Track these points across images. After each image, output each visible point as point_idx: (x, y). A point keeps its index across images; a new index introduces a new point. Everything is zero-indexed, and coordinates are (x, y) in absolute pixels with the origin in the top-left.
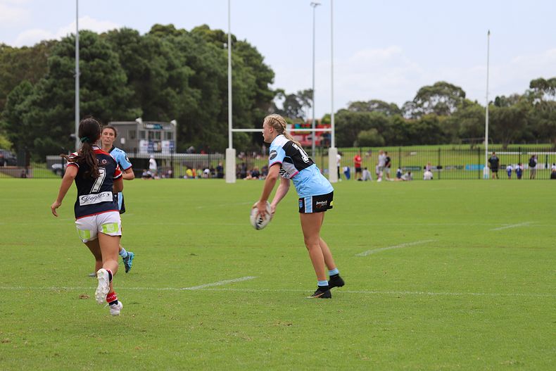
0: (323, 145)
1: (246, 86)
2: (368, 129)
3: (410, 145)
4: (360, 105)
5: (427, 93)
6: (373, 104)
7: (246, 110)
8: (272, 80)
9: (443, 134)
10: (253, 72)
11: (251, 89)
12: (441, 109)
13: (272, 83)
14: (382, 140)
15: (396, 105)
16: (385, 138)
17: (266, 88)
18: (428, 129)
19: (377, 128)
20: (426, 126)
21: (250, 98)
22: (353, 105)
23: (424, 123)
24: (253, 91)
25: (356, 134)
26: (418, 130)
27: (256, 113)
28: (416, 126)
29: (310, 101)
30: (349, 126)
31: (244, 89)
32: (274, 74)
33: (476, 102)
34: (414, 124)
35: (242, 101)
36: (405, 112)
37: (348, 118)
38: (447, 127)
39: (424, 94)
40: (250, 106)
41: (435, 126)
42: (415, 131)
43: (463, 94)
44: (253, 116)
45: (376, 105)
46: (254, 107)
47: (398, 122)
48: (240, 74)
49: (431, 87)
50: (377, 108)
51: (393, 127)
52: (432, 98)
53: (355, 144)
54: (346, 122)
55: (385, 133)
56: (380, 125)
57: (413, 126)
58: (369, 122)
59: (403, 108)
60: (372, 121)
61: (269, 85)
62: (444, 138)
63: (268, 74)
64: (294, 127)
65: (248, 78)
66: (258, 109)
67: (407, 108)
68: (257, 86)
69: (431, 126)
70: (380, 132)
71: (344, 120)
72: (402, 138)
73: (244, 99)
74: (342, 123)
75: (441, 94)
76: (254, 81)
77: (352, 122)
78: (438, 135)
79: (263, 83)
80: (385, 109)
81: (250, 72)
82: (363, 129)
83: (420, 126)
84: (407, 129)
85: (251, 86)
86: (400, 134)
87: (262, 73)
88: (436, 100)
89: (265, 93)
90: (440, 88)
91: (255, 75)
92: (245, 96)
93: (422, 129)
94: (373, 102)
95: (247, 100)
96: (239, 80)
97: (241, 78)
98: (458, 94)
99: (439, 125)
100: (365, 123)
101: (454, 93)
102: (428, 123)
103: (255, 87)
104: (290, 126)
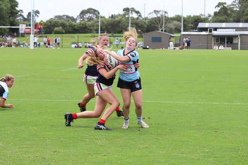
0: (39, 33)
1: (6, 8)
2: (58, 27)
3: (75, 33)
4: (59, 17)
5: (85, 12)
6: (64, 17)
7: (7, 18)
8: (18, 6)
9: (88, 29)
10: (9, 2)
11: (9, 9)
12: (90, 19)
13: (17, 7)
14: (64, 31)
16: (65, 30)
17: (15, 9)
18: (83, 27)
19: (62, 26)
20: (81, 26)
21: (8, 13)
23: (81, 25)
24: (9, 10)
25: (53, 28)
26: (78, 27)
27: (11, 19)
28: (78, 25)
30: (51, 25)
31: (5, 9)
32: (18, 3)
33: (104, 16)
34: (77, 25)
35: (4, 14)
36: (77, 20)
37: (50, 22)
38: (90, 27)
39: (83, 13)
40: (8, 17)
41: (85, 26)
42: (77, 28)
43: (99, 13)
44: (9, 20)
46: (10, 17)
47: (70, 24)
48: (4, 3)
49: (86, 10)
50: (66, 18)
51: (68, 26)
52: (86, 15)
53: (53, 32)
54: (49, 24)
55: (65, 29)
56: (63, 25)
57: (77, 26)
58: (59, 24)
59: (76, 18)
60: (60, 23)
61: (16, 8)
62: (89, 31)
63: (16, 4)
64: (27, 26)
65: (7, 5)
66: (11, 18)
67: (78, 18)
68: (11, 8)
69: (84, 26)
70: (63, 28)
71: (49, 23)
72: (72, 30)
73: (5, 14)
74: (48, 24)
75: (90, 13)
76: (10, 6)
77: (52, 24)
78: (87, 30)
79: (14, 7)
80: (69, 19)
81: (8, 2)
82: (56, 26)
83: (79, 26)
84: (74, 27)
85: (8, 8)
86: (71, 29)
87: (13, 3)
88: (88, 15)
89: (15, 11)
90: (90, 11)
91: (10, 4)
92: (6, 12)
93: (80, 27)
95: (7, 14)
96: (3, 5)
97: (4, 4)
98: (97, 13)
99: (87, 25)
100: (57, 24)
101: (95, 13)
102: (83, 25)
103: (10, 8)
104: (25, 25)
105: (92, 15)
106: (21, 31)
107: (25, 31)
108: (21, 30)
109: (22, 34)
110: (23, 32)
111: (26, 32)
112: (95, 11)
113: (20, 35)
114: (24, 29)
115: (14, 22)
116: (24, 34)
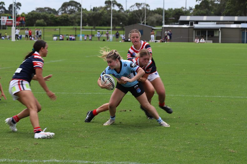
0: (21, 25)
2: (40, 19)
4: (40, 9)
9: (70, 22)
12: (72, 12)
14: (46, 24)
16: (47, 23)
18: (65, 20)
19: (43, 18)
20: (63, 18)
22: (37, 9)
23: (63, 17)
25: (35, 21)
26: (60, 20)
28: (59, 18)
30: (32, 18)
33: (86, 9)
36: (59, 12)
39: (65, 5)
41: (67, 18)
42: (59, 20)
43: (80, 6)
47: (52, 16)
49: (68, 3)
50: (47, 10)
51: (50, 18)
52: (68, 7)
53: (35, 25)
54: (31, 16)
55: (47, 21)
56: (45, 18)
57: (58, 18)
58: (41, 16)
60: (42, 16)
62: (70, 23)
69: (66, 19)
70: (45, 21)
72: (54, 23)
74: (30, 16)
75: (72, 6)
77: (34, 16)
78: (68, 22)
80: (51, 11)
82: (38, 19)
83: (61, 18)
84: (55, 19)
86: (53, 21)
88: (70, 8)
90: (70, 4)
93: (62, 20)
98: (79, 6)
99: (69, 18)
100: (39, 17)
102: (65, 17)
104: (7, 17)
105: (74, 7)
107: (6, 23)
108: (3, 22)
109: (3, 26)
110: (4, 24)
111: (8, 24)
112: (79, 4)
113: (2, 27)
114: (5, 21)
116: (5, 26)
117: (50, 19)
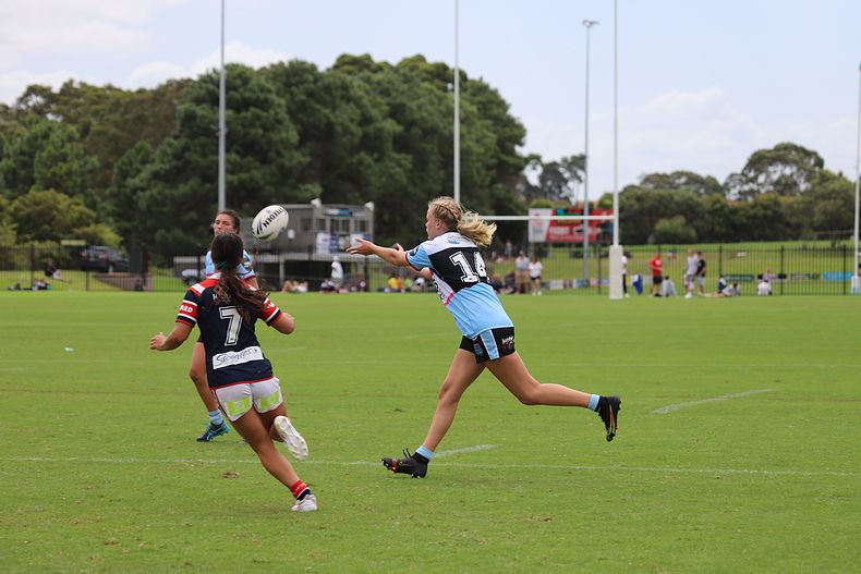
0: (601, 241)
1: (482, 150)
2: (670, 216)
3: (737, 241)
4: (658, 179)
5: (764, 161)
6: (679, 178)
7: (482, 187)
8: (523, 140)
9: (788, 224)
10: (492, 128)
11: (489, 154)
12: (785, 186)
13: (521, 145)
14: (693, 233)
15: (714, 179)
16: (697, 230)
17: (512, 153)
18: (765, 217)
19: (684, 214)
20: (760, 212)
21: (488, 168)
22: (648, 179)
23: (759, 207)
24: (492, 157)
25: (653, 223)
26: (748, 218)
27: (497, 192)
28: (746, 211)
29: (580, 173)
30: (641, 212)
31: (478, 154)
32: (525, 131)
33: (841, 174)
34: (744, 209)
35: (475, 173)
36: (729, 190)
37: (639, 199)
38: (794, 214)
39: (759, 161)
40: (487, 182)
41: (775, 212)
42: (744, 220)
43: (820, 163)
44: (492, 196)
45: (683, 180)
46: (493, 182)
47: (718, 206)
48: (473, 130)
49: (769, 151)
50: (686, 184)
51: (710, 213)
52: (771, 169)
53: (651, 239)
54: (636, 206)
55: (698, 223)
56: (690, 211)
57: (742, 212)
58: (673, 206)
59: (726, 184)
60: (677, 204)
61: (518, 149)
62: (789, 231)
63: (516, 132)
64: (555, 213)
65: (485, 136)
66: (500, 186)
67: (731, 184)
68: (498, 149)
69: (769, 213)
70: (689, 221)
71: (633, 202)
72: (723, 230)
73: (478, 172)
74: (632, 206)
75: (785, 162)
76: (494, 142)
77: (646, 205)
78: (780, 226)
79: (508, 144)
80: (698, 185)
81: (487, 128)
82: (663, 216)
83: (752, 212)
84: (731, 217)
85: (489, 149)
86: (720, 225)
87: (507, 130)
88: (777, 171)
89: (511, 160)
90: (783, 153)
91: (495, 132)
92: (480, 164)
93: (755, 217)
94: (679, 174)
95: (483, 172)
96: (471, 139)
97: (474, 137)
98: (812, 162)
99: (782, 210)
100: (666, 207)
101: (806, 160)
102: (765, 207)
103: (495, 151)
104: (550, 211)
105: (794, 169)
106: (535, 236)
107: (548, 235)
108: (537, 231)
109: (537, 244)
110: (541, 238)
111: (553, 238)
112: (808, 154)
113: (532, 248)
114: (545, 227)
115: (510, 200)
116: (546, 244)
117: (707, 216)
